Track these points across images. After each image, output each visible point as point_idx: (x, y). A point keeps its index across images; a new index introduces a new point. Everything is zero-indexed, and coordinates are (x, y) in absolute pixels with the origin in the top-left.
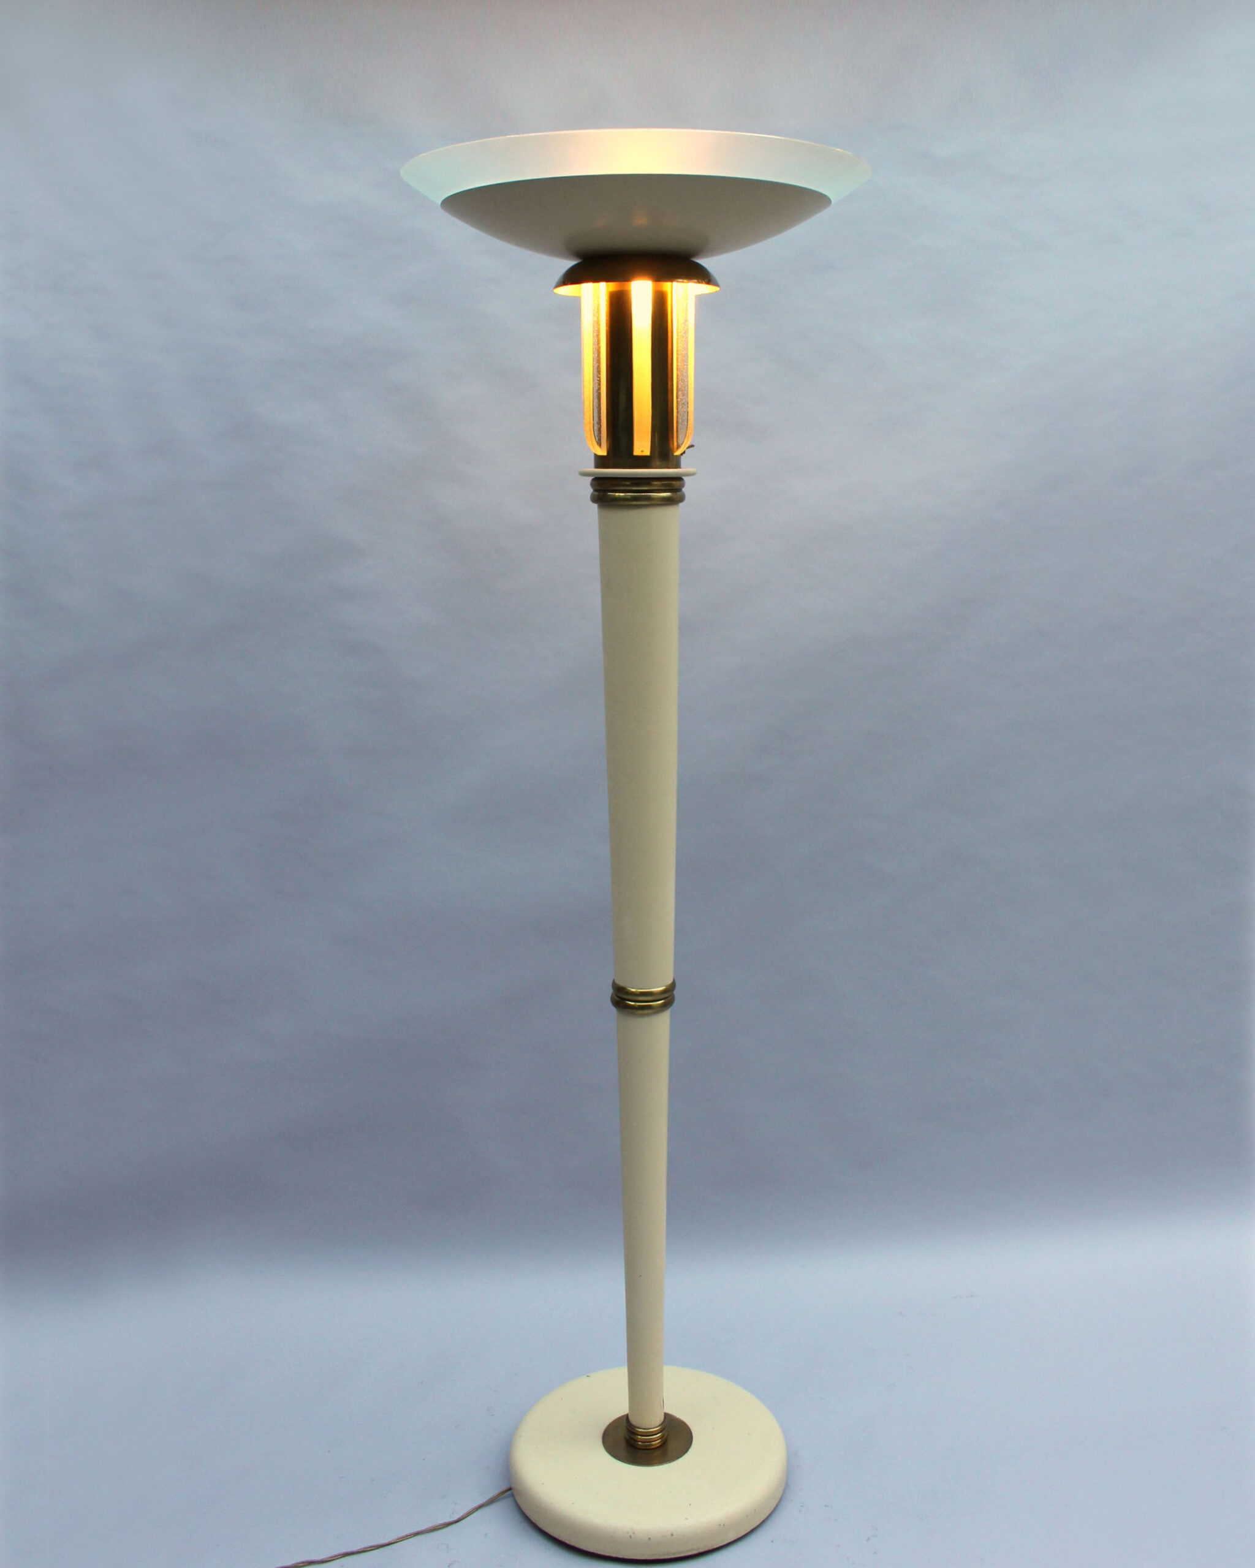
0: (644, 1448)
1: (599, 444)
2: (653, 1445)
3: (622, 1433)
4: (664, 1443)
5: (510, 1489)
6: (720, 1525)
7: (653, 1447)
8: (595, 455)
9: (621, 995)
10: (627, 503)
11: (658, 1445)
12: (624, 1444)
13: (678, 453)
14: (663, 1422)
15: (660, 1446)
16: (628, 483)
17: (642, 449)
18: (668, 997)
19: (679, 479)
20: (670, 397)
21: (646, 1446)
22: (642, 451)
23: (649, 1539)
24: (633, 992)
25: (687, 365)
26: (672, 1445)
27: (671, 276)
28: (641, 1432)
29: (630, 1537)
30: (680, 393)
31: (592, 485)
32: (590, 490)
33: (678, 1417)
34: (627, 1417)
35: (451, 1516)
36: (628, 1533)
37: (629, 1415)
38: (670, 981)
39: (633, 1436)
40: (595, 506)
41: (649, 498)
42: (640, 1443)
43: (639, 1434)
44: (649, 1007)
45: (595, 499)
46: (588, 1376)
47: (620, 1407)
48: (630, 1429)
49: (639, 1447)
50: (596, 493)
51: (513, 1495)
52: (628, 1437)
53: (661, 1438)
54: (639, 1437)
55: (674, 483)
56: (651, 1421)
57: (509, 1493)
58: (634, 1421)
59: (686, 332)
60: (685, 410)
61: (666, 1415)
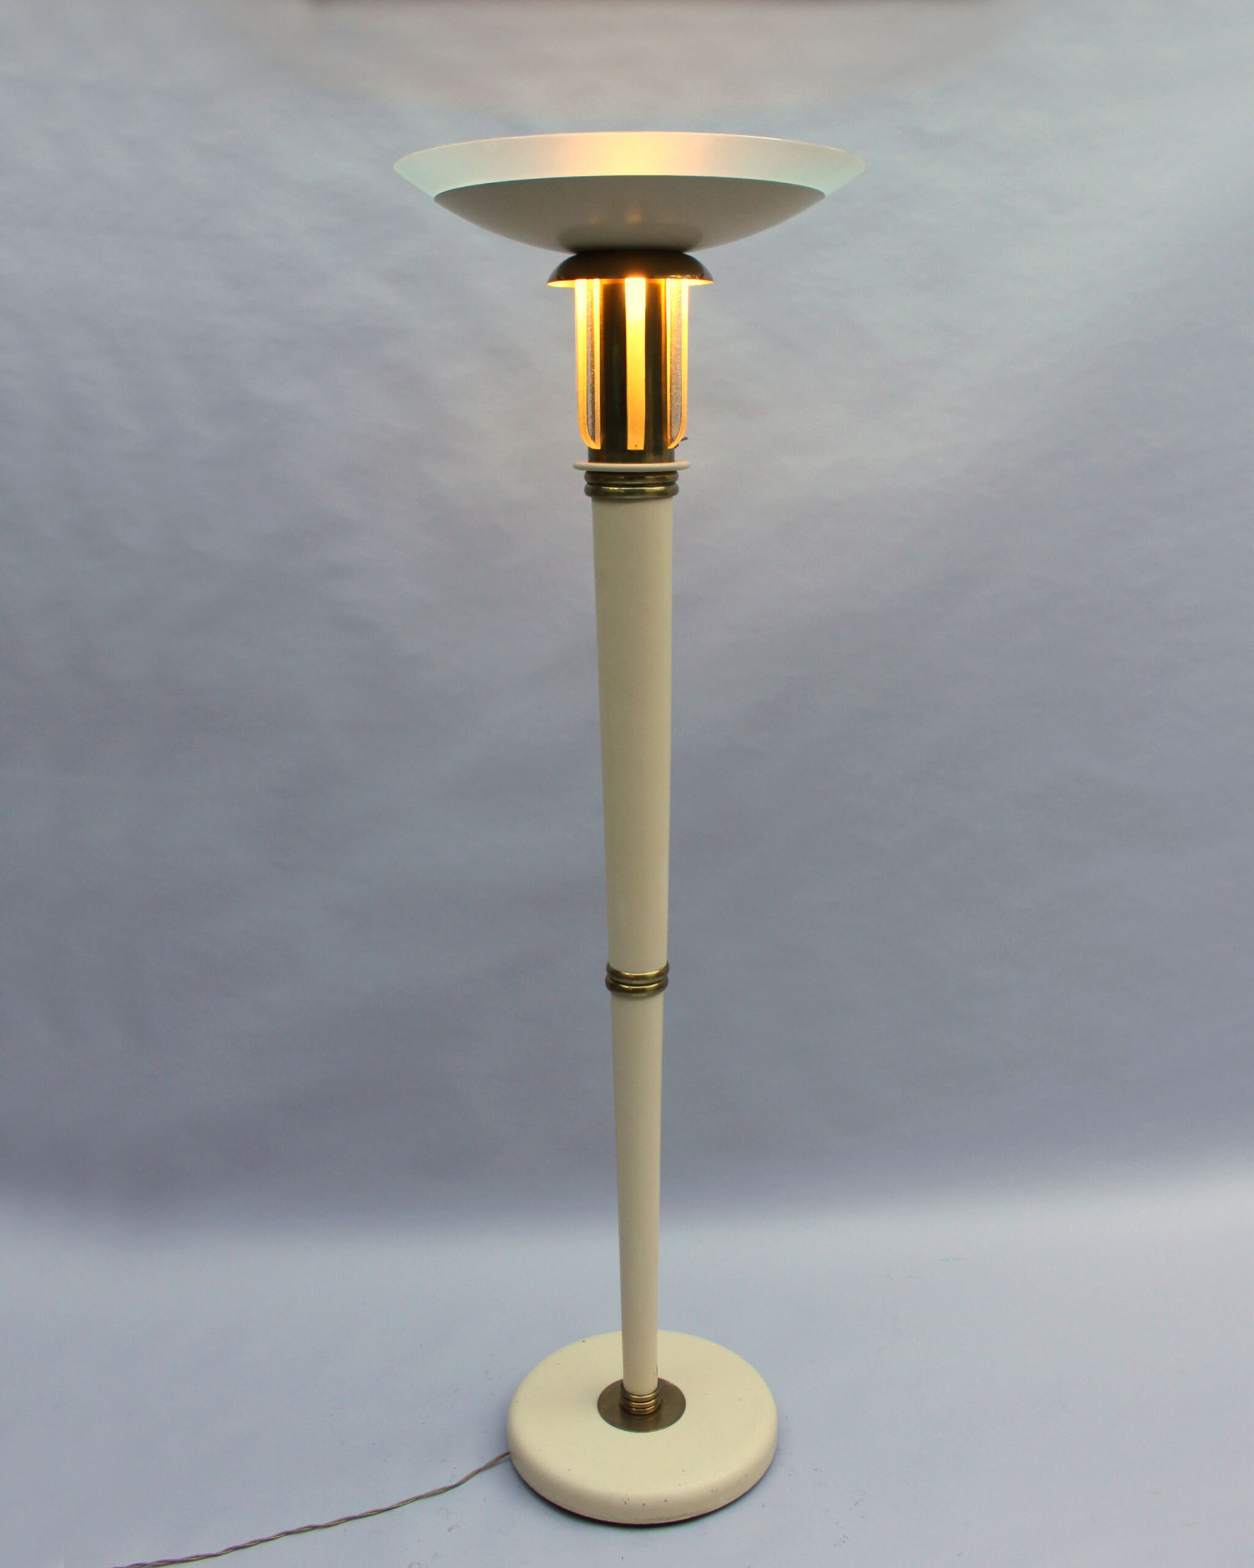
0: (637, 1414)
1: (593, 438)
2: (648, 1411)
3: (617, 1399)
4: (658, 1408)
5: (508, 1454)
6: (712, 1491)
7: (649, 1413)
8: (590, 450)
9: (616, 979)
10: (619, 497)
11: (653, 1411)
12: (618, 1410)
13: (671, 447)
14: (656, 1389)
15: (654, 1412)
16: (623, 477)
17: (635, 444)
18: (661, 981)
19: (673, 472)
20: (663, 388)
21: (640, 1412)
22: (636, 446)
23: (644, 1505)
24: (627, 976)
25: (681, 359)
26: (665, 1411)
27: (666, 273)
28: (634, 1398)
29: (625, 1503)
30: (674, 387)
31: (586, 478)
32: (585, 483)
33: (671, 1382)
34: (620, 1385)
35: (450, 1481)
36: (623, 1499)
37: (624, 1381)
38: (664, 965)
39: (627, 1403)
40: (589, 499)
41: (643, 492)
42: (634, 1409)
43: (634, 1400)
44: (643, 991)
45: (589, 492)
46: (583, 1341)
47: (614, 1372)
48: (625, 1396)
49: (633, 1413)
50: (591, 487)
51: (510, 1460)
52: (622, 1403)
53: (655, 1404)
54: (634, 1403)
55: (668, 476)
56: (644, 1388)
57: (507, 1457)
58: (629, 1387)
59: (680, 326)
60: (679, 404)
61: (660, 1381)
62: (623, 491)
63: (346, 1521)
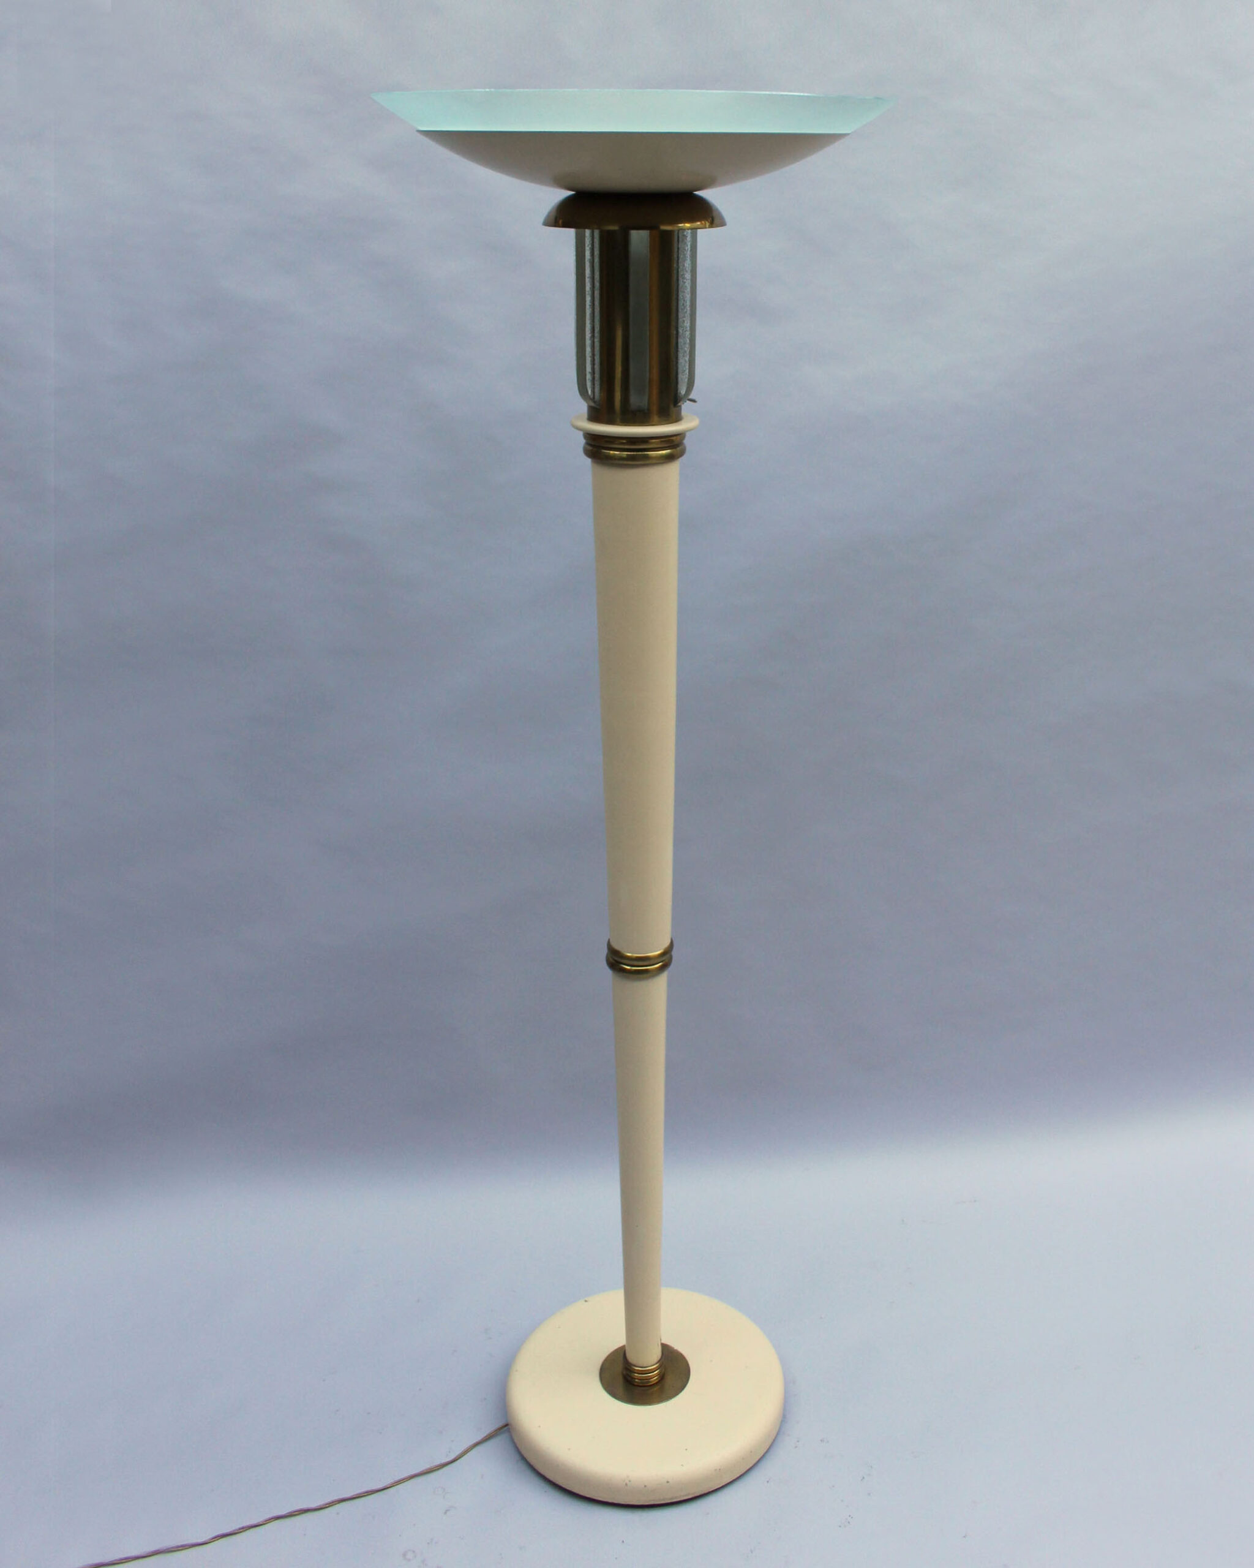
0: (641, 1385)
2: (650, 1382)
3: (619, 1368)
4: (662, 1378)
5: (507, 1425)
6: (716, 1470)
7: (653, 1383)
9: (616, 959)
10: (621, 462)
11: (657, 1381)
12: (620, 1379)
13: (683, 403)
14: (660, 1360)
15: (656, 1383)
16: (624, 441)
17: (639, 403)
18: (666, 959)
19: (681, 435)
21: (643, 1383)
22: (639, 406)
23: (645, 1486)
24: (629, 957)
26: (669, 1380)
28: (638, 1370)
29: (626, 1484)
31: (585, 439)
32: (584, 444)
33: (676, 1348)
34: (623, 1352)
35: (447, 1455)
36: (624, 1481)
37: (627, 1348)
38: (667, 943)
39: (629, 1374)
41: (648, 457)
42: (637, 1380)
44: (647, 971)
45: (588, 454)
46: (586, 1301)
47: (617, 1338)
48: (628, 1365)
49: (636, 1384)
50: (590, 449)
51: (509, 1431)
52: (624, 1373)
53: (660, 1372)
54: (636, 1375)
55: (674, 438)
56: (648, 1359)
57: (506, 1428)
58: (632, 1358)
61: (666, 1348)
62: (625, 456)
63: (338, 1503)
